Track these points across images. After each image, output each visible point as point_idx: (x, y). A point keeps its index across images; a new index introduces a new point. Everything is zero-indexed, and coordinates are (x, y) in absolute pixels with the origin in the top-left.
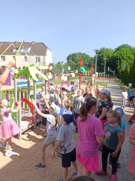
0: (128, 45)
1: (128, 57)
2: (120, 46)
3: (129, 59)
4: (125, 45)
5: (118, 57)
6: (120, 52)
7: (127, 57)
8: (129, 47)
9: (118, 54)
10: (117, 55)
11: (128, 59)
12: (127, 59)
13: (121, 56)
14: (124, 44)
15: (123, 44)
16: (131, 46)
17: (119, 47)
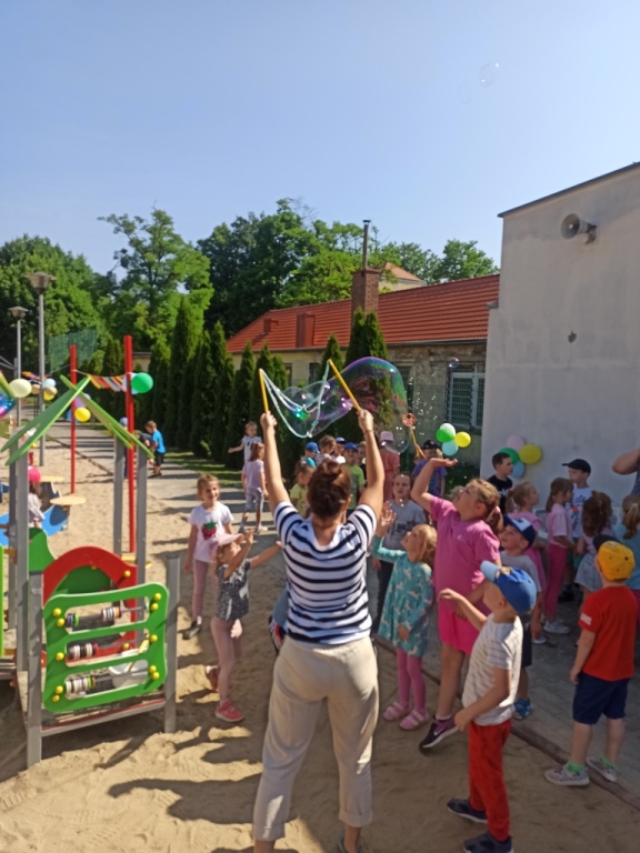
0: (53, 244)
1: (60, 301)
2: (13, 244)
3: (70, 310)
4: (37, 240)
5: (16, 294)
6: (23, 270)
7: (56, 297)
8: (56, 254)
9: (11, 279)
10: (9, 283)
11: (64, 310)
12: (57, 305)
13: (26, 290)
14: (31, 236)
15: (25, 237)
16: (65, 250)
17: (7, 244)
